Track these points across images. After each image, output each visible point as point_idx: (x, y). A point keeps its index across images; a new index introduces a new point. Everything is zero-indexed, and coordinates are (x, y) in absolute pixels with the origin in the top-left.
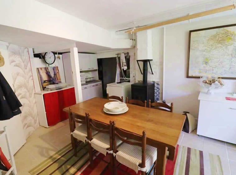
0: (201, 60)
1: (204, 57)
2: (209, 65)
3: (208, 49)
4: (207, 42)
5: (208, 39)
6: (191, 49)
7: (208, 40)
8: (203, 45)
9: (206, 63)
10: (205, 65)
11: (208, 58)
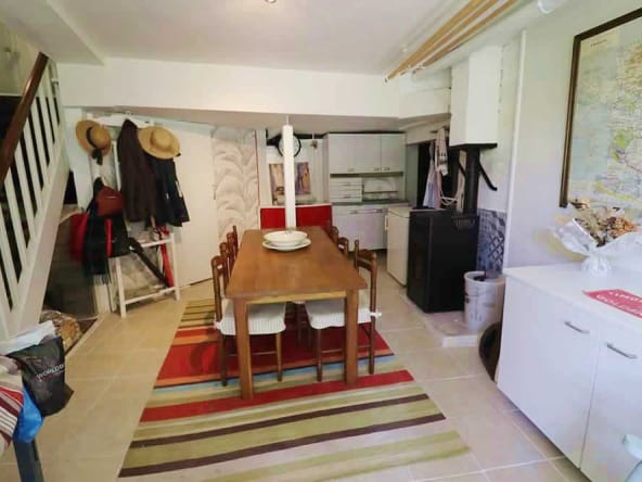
0: (604, 140)
1: (612, 131)
2: (627, 162)
3: (629, 96)
4: (627, 72)
5: (628, 57)
6: (580, 102)
7: (632, 61)
8: (614, 82)
9: (619, 153)
10: (613, 162)
11: (623, 133)
